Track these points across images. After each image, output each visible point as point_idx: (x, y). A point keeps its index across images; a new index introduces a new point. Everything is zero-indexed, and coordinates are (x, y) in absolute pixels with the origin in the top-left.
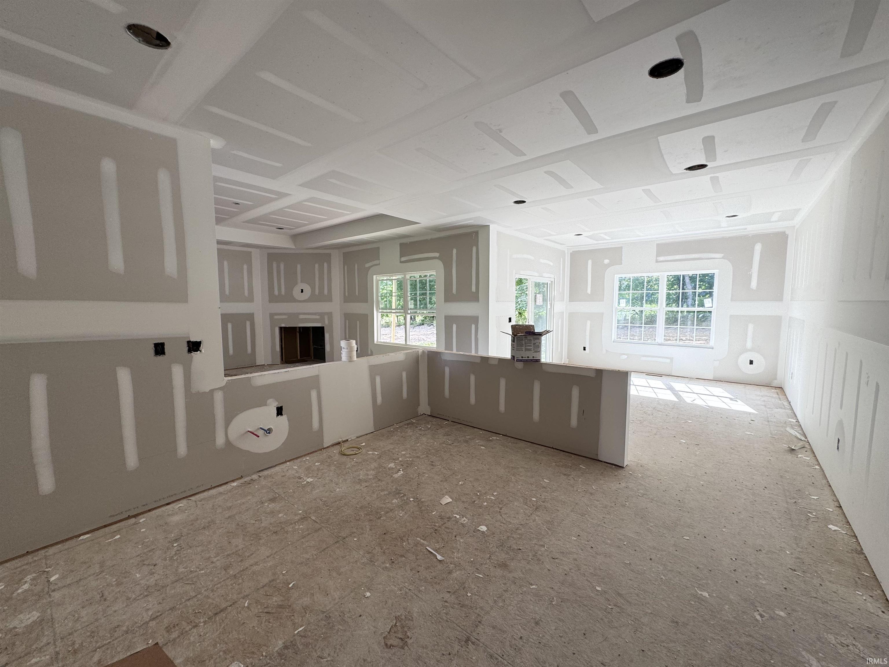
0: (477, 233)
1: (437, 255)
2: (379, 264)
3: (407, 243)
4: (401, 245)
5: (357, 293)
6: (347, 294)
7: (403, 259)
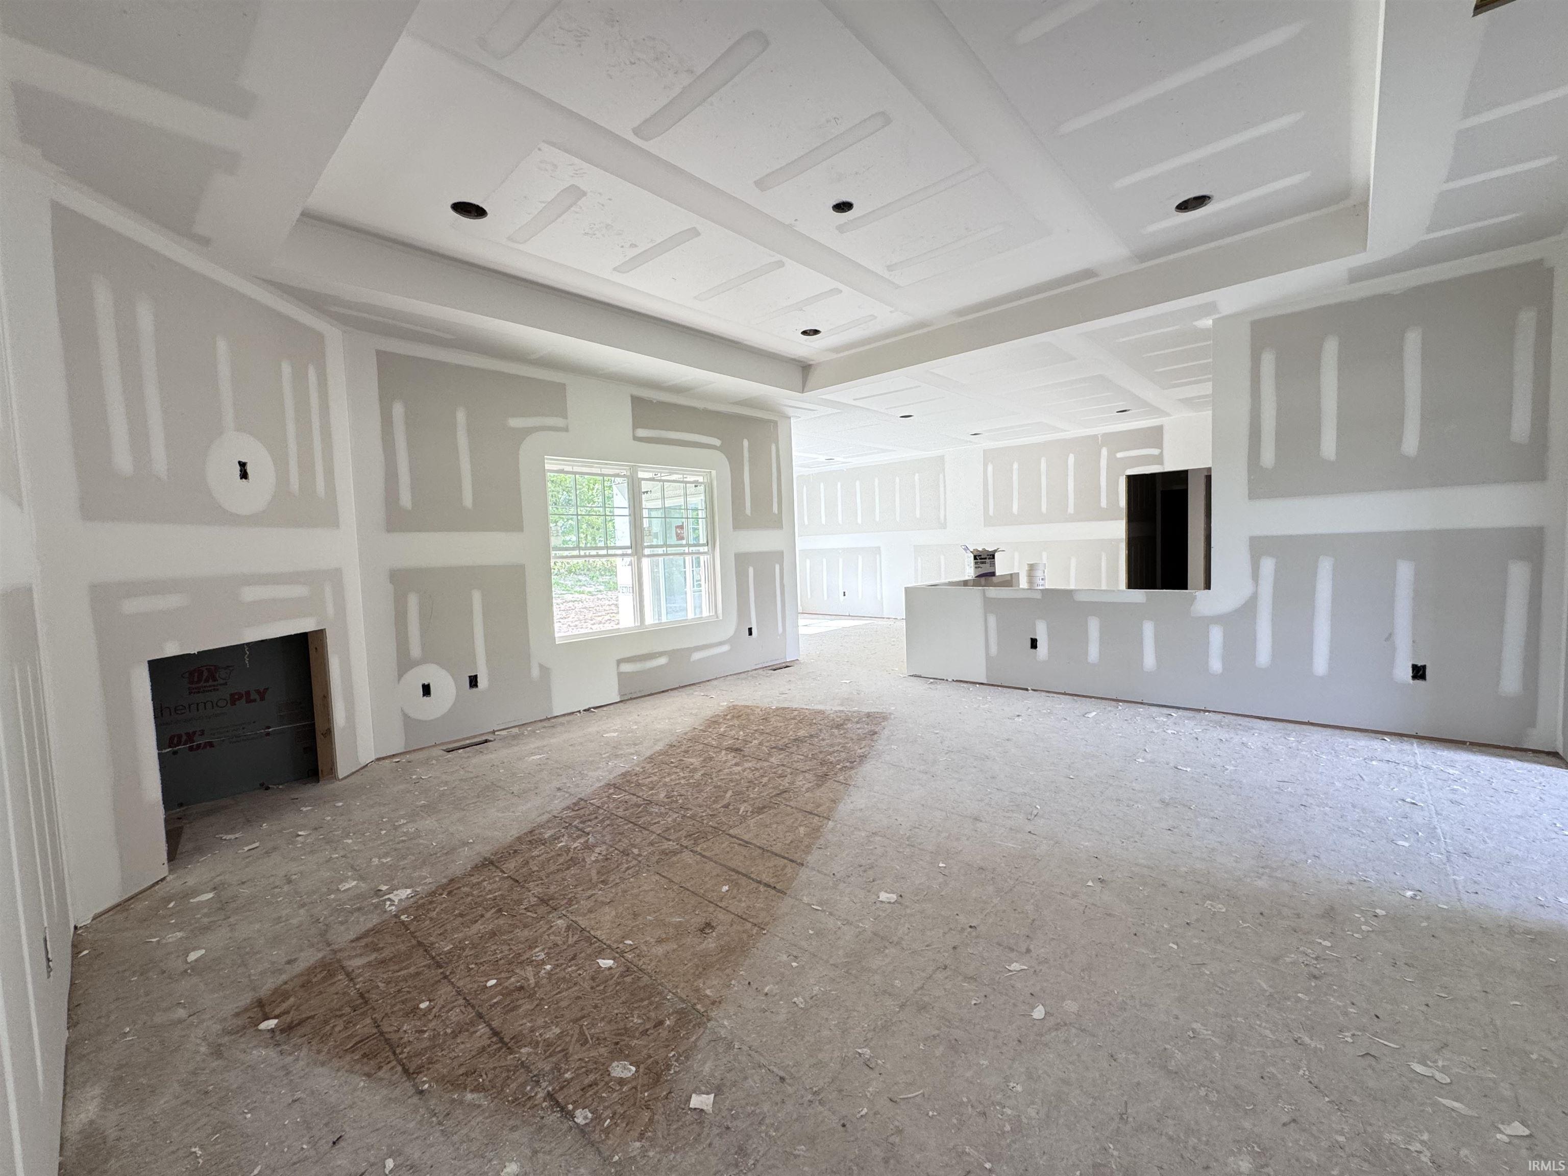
0: (776, 424)
1: (717, 443)
2: (566, 429)
3: (651, 402)
4: (637, 402)
5: (468, 500)
6: (406, 499)
7: (641, 433)
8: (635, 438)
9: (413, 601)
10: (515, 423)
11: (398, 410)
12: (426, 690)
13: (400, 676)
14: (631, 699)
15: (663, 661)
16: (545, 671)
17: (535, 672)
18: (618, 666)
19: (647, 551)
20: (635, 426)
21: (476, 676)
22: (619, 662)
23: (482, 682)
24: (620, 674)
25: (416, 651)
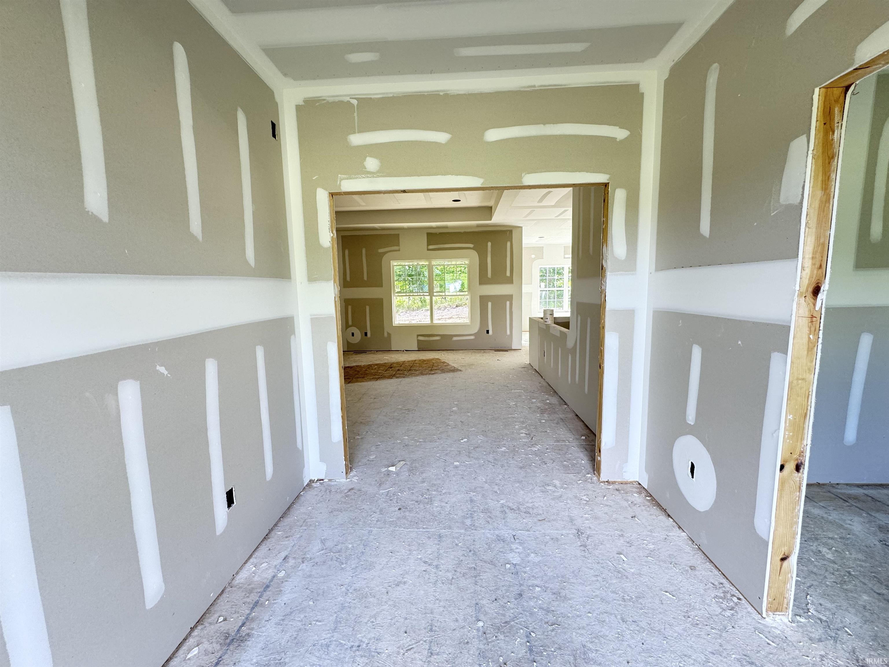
0: (511, 232)
1: (471, 246)
2: (399, 250)
3: (436, 234)
4: (429, 234)
5: (365, 278)
6: (348, 279)
7: (431, 247)
8: (428, 250)
9: (350, 308)
10: (381, 251)
11: (347, 252)
12: (353, 334)
13: (346, 329)
14: (423, 350)
15: (438, 338)
16: (389, 334)
17: (386, 335)
18: (417, 337)
19: (435, 294)
20: (428, 245)
21: (367, 333)
22: (418, 336)
23: (369, 335)
24: (418, 340)
25: (350, 323)
